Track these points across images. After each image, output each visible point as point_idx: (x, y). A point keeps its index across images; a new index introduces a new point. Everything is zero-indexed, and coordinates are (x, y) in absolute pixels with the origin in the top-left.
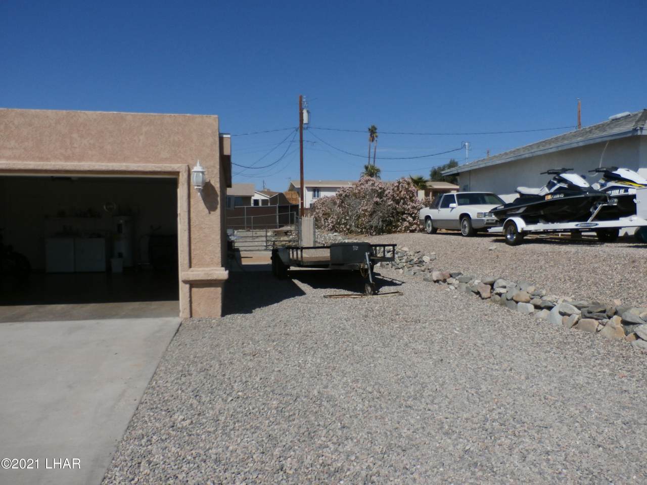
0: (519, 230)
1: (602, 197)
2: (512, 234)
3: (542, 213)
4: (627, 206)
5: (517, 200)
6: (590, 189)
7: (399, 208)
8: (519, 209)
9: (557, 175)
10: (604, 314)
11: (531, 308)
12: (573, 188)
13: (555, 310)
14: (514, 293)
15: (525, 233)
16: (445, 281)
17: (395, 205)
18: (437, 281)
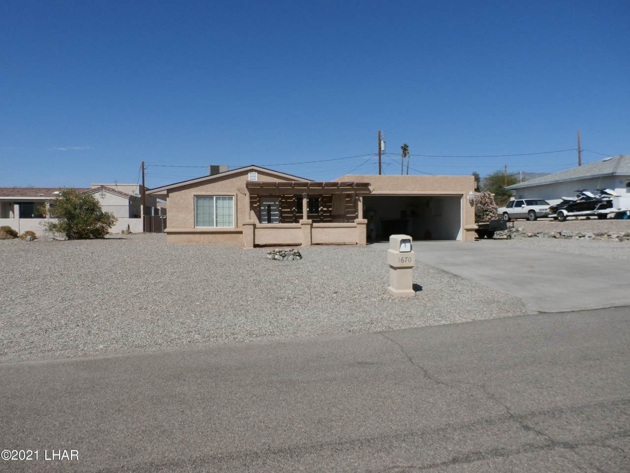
0: (565, 215)
1: (599, 201)
2: (561, 217)
3: (575, 208)
4: (609, 204)
5: (562, 203)
6: (595, 198)
7: (485, 208)
8: (564, 206)
9: (581, 192)
10: (602, 235)
11: (577, 237)
12: (589, 198)
13: (586, 237)
14: (570, 234)
15: (568, 216)
16: (535, 236)
17: (482, 207)
18: (531, 236)
